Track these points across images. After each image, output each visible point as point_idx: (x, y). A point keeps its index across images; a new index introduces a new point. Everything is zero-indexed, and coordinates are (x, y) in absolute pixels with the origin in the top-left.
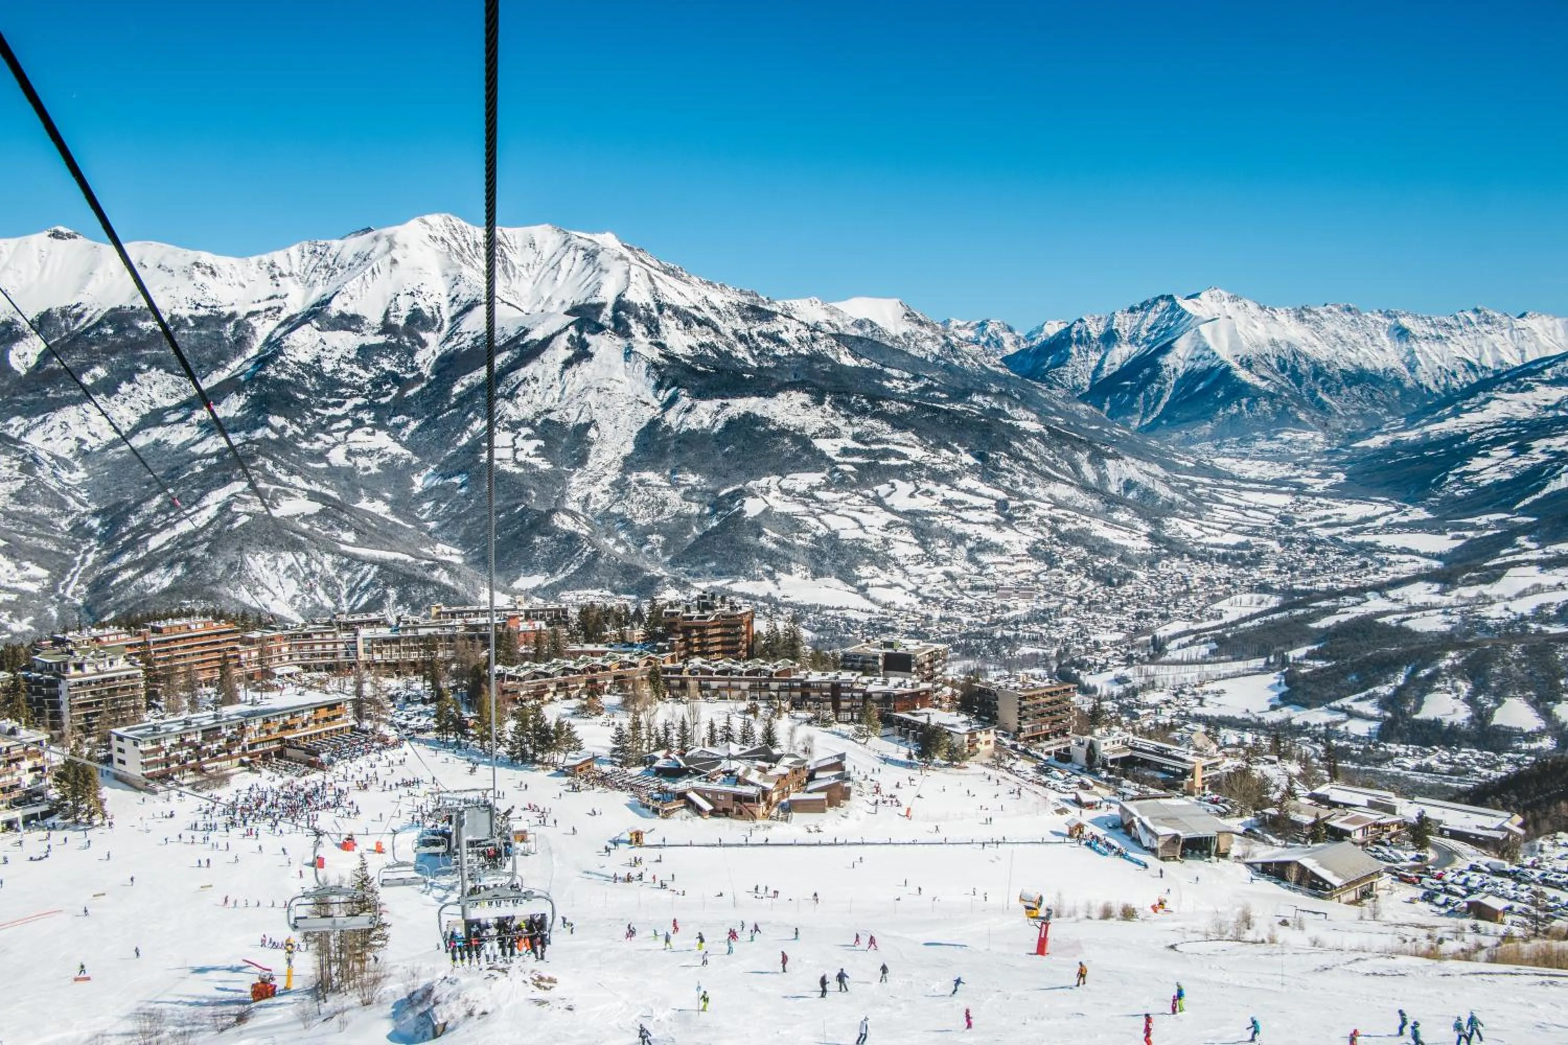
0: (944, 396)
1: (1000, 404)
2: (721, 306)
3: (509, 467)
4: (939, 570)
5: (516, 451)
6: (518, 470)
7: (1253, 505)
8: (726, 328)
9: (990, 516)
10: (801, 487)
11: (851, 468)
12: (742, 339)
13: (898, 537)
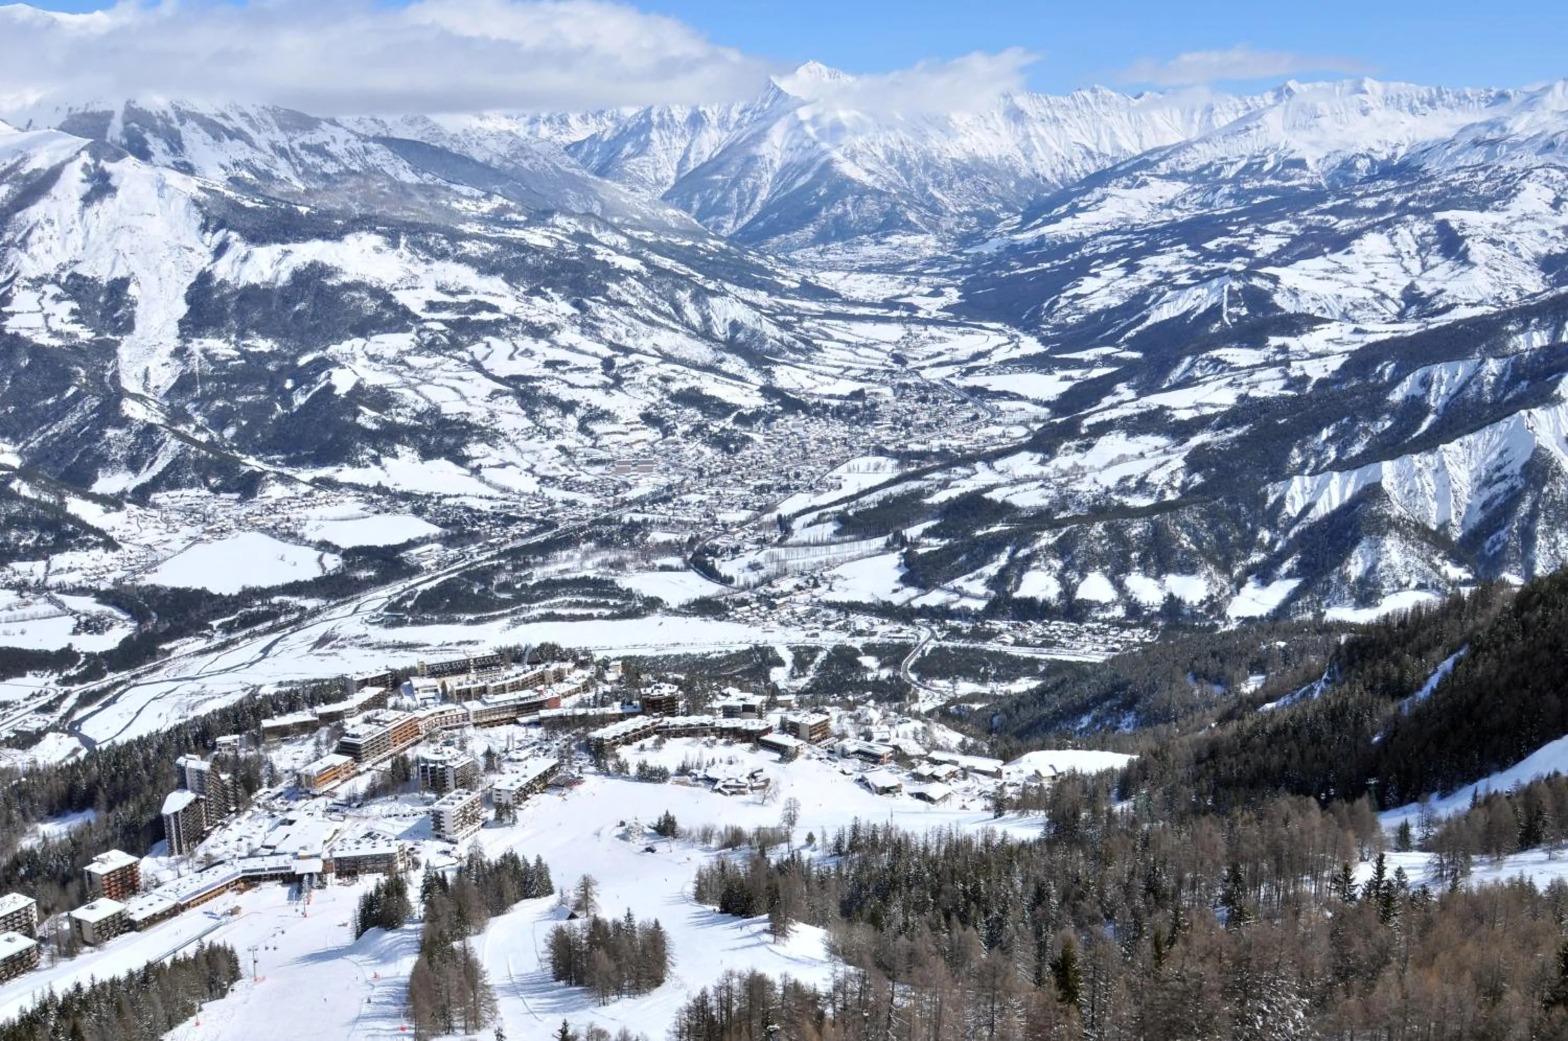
0: (522, 218)
1: (587, 227)
2: (253, 112)
3: (43, 339)
4: (552, 444)
5: (46, 317)
6: (56, 343)
7: (863, 341)
8: (261, 140)
9: (598, 377)
10: (391, 353)
11: (441, 327)
12: (283, 153)
13: (504, 407)
